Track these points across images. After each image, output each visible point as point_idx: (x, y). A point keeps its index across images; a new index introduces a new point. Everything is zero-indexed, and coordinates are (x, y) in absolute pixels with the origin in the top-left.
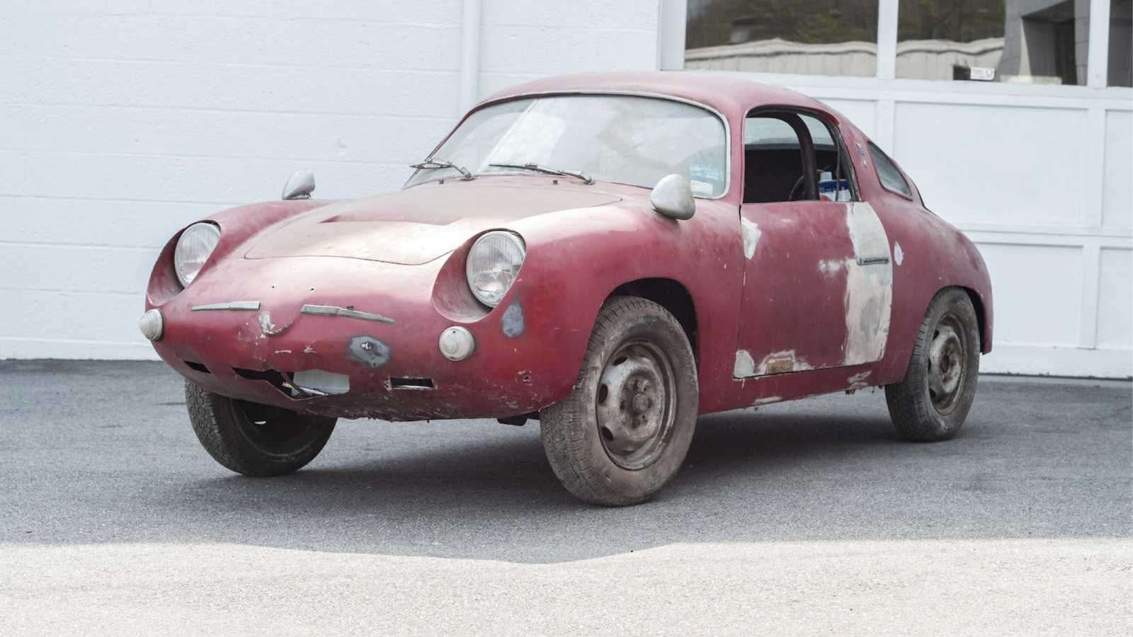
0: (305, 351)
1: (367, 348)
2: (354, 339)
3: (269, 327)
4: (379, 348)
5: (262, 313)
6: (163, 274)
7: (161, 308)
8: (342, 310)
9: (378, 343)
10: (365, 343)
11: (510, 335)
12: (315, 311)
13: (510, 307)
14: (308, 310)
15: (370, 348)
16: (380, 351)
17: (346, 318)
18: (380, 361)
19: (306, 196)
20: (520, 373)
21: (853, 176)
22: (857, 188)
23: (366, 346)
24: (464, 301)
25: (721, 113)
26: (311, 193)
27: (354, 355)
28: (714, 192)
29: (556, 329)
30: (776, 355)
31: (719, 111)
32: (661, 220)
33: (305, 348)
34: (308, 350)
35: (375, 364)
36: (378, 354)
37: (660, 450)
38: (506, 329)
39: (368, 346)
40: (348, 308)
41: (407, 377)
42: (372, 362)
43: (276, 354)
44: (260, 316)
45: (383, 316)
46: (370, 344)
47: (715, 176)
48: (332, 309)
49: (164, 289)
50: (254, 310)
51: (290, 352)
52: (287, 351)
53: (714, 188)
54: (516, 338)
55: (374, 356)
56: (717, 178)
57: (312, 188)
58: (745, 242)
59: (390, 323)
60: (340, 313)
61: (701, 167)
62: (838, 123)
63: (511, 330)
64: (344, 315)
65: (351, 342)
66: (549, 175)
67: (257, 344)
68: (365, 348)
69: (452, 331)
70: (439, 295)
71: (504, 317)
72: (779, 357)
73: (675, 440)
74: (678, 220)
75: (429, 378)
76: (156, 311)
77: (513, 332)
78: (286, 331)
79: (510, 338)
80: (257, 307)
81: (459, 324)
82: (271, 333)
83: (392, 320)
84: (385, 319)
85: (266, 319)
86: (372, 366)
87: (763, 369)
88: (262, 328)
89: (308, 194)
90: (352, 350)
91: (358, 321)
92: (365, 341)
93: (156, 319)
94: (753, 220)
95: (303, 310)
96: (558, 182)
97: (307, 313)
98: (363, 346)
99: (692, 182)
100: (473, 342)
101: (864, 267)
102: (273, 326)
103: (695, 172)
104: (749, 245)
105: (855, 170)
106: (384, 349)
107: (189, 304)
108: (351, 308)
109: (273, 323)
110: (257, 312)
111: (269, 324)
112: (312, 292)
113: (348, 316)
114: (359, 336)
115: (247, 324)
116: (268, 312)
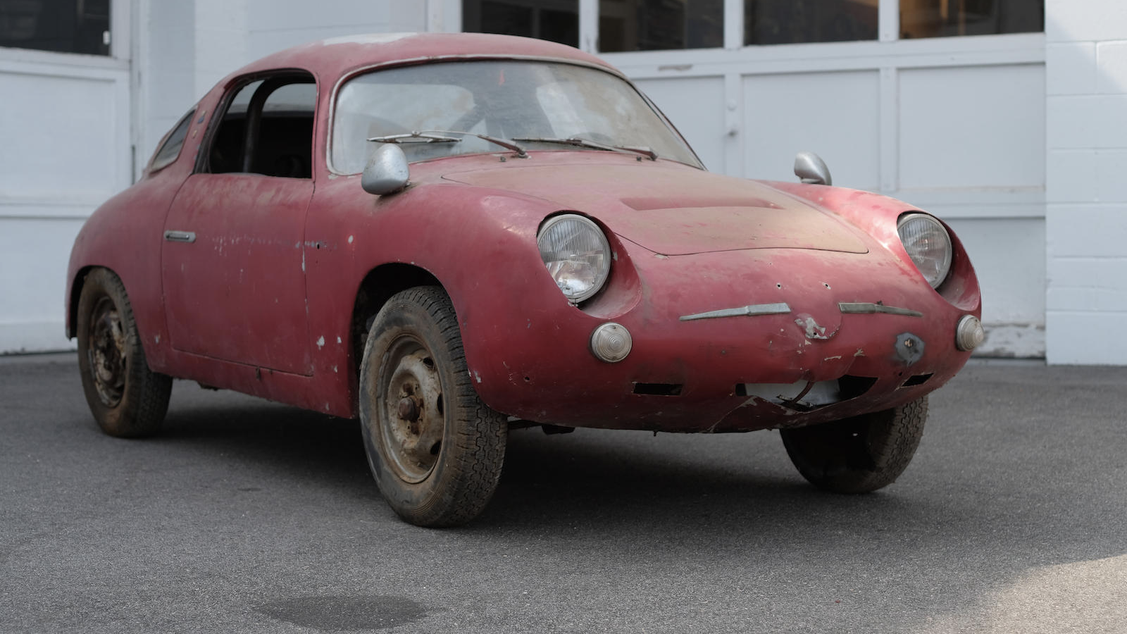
0: (855, 355)
1: (909, 345)
2: (897, 337)
3: (817, 332)
4: (917, 345)
5: (799, 315)
7: (624, 319)
8: (877, 307)
9: (918, 340)
12: (855, 309)
14: (848, 309)
15: (911, 345)
16: (918, 348)
17: (880, 315)
18: (917, 358)
23: (907, 343)
27: (898, 354)
33: (856, 351)
34: (858, 353)
35: (912, 362)
36: (916, 351)
39: (910, 343)
40: (878, 303)
41: (923, 374)
43: (826, 361)
44: (798, 320)
45: (911, 309)
46: (912, 342)
48: (868, 305)
50: (785, 313)
51: (839, 357)
52: (837, 357)
55: (913, 353)
59: (919, 316)
64: (881, 312)
65: (896, 341)
67: (798, 352)
68: (907, 346)
75: (934, 371)
78: (837, 335)
80: (788, 310)
82: (825, 337)
83: (921, 313)
84: (915, 312)
85: (809, 322)
88: (806, 333)
90: (897, 349)
91: (895, 317)
92: (907, 339)
95: (842, 310)
97: (846, 312)
98: (906, 343)
102: (823, 330)
106: (921, 345)
108: (880, 303)
109: (822, 326)
110: (790, 317)
111: (817, 327)
112: (829, 288)
113: (884, 312)
114: (902, 333)
115: (782, 330)
116: (808, 315)
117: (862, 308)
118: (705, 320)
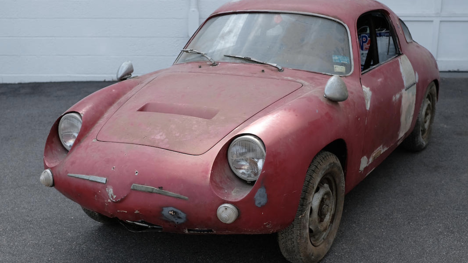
0: (135, 212)
1: (172, 214)
2: (164, 208)
3: (112, 197)
4: (180, 214)
5: (108, 186)
6: (52, 142)
7: (52, 169)
8: (156, 189)
9: (179, 212)
10: (171, 211)
11: (259, 206)
12: (139, 189)
13: (259, 190)
14: (135, 188)
15: (174, 214)
16: (180, 216)
17: (158, 195)
18: (181, 221)
19: (129, 76)
20: (265, 224)
21: (397, 41)
22: (399, 47)
24: (228, 177)
25: (345, 23)
26: (132, 74)
27: (165, 217)
28: (346, 71)
29: (285, 195)
30: (376, 151)
31: (344, 22)
32: (330, 104)
33: (135, 211)
34: (137, 212)
35: (177, 223)
36: (179, 218)
37: (329, 229)
38: (257, 203)
39: (173, 213)
40: (159, 188)
41: (197, 229)
42: (176, 221)
43: (118, 212)
44: (107, 189)
45: (181, 194)
46: (174, 212)
47: (346, 61)
48: (150, 188)
49: (53, 151)
50: (103, 183)
51: (126, 212)
52: (124, 211)
53: (346, 69)
54: (263, 207)
55: (177, 218)
56: (347, 62)
57: (132, 71)
58: (366, 101)
59: (185, 199)
60: (154, 191)
61: (338, 57)
62: (389, 14)
63: (260, 203)
64: (157, 193)
65: (163, 210)
66: (258, 64)
67: (106, 205)
68: (171, 214)
69: (225, 208)
70: (214, 180)
71: (255, 197)
72: (377, 151)
73: (335, 221)
74: (339, 102)
75: (211, 229)
76: (48, 171)
77: (261, 204)
78: (122, 200)
79: (260, 207)
80: (105, 182)
81: (228, 202)
82: (114, 201)
83: (187, 198)
84: (182, 196)
85: (110, 191)
86: (176, 223)
87: (371, 160)
88: (108, 196)
89: (131, 75)
90: (163, 214)
91: (166, 196)
92: (171, 210)
93: (49, 177)
94: (367, 87)
95: (132, 188)
96: (265, 71)
97: (134, 190)
98: (170, 212)
99: (335, 66)
100: (237, 213)
101: (407, 91)
102: (115, 197)
103: (335, 60)
104: (367, 102)
105: (398, 37)
106: (183, 215)
107: (66, 171)
108: (161, 188)
109: (115, 195)
110: (105, 185)
111: (113, 195)
112: (136, 174)
113: (159, 194)
114: (167, 206)
115: (100, 192)
116: (112, 187)
117: (143, 189)
118: (74, 178)
